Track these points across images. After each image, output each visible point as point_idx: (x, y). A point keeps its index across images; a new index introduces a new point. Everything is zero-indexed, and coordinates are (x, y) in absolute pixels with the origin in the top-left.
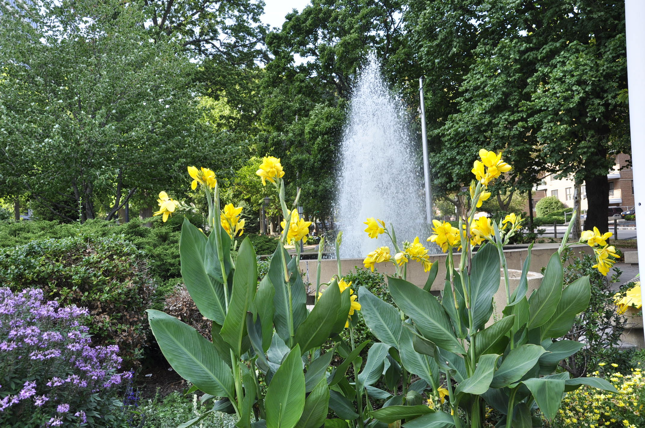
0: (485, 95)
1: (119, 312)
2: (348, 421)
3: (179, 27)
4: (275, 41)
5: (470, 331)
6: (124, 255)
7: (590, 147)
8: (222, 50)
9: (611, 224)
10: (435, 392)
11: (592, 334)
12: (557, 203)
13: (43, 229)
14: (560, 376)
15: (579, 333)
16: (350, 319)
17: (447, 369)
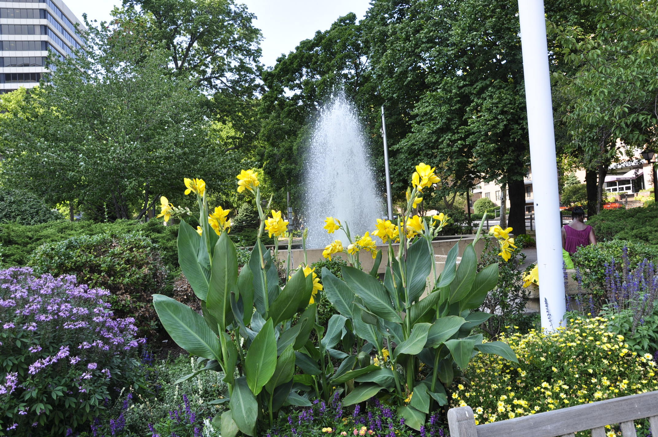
0: (432, 119)
1: (138, 293)
2: (313, 376)
3: (195, 68)
4: (269, 78)
5: (406, 305)
6: (141, 248)
7: (510, 160)
8: (228, 85)
9: (527, 219)
10: (379, 353)
11: (504, 304)
12: (489, 202)
13: (83, 227)
14: (476, 337)
15: (496, 303)
16: (314, 297)
17: (387, 335)
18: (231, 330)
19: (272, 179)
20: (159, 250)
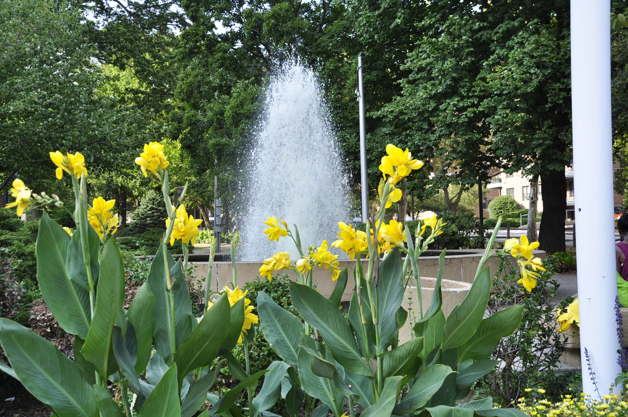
0: (431, 78)
4: (193, 4)
5: (378, 349)
7: (545, 139)
8: (129, 10)
9: (569, 229)
11: (527, 355)
12: (512, 202)
14: (483, 402)
15: (515, 353)
16: (244, 333)
17: (349, 393)
18: (116, 381)
19: (193, 157)
20: (9, 256)
